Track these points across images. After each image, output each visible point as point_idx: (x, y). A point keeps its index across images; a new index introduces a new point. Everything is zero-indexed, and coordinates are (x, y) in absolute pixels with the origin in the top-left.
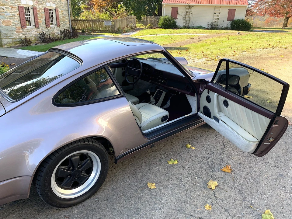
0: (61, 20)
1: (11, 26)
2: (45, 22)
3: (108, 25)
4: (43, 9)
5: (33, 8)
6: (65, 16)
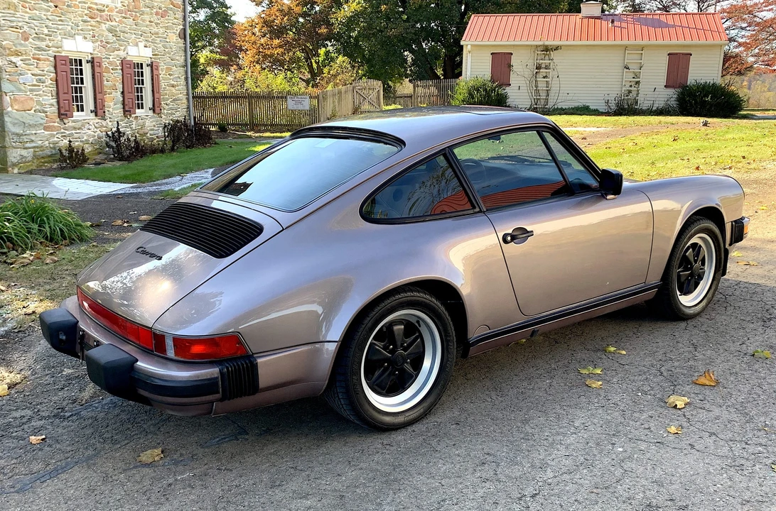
0: (166, 94)
1: (32, 111)
2: (122, 99)
4: (118, 63)
5: (92, 62)
6: (175, 83)
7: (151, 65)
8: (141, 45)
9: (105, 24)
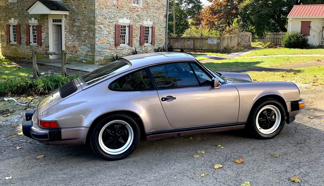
0: (157, 38)
1: (105, 44)
2: (139, 40)
3: (213, 43)
4: (139, 27)
5: (129, 27)
6: (161, 34)
7: (152, 28)
8: (149, 20)
9: (135, 13)
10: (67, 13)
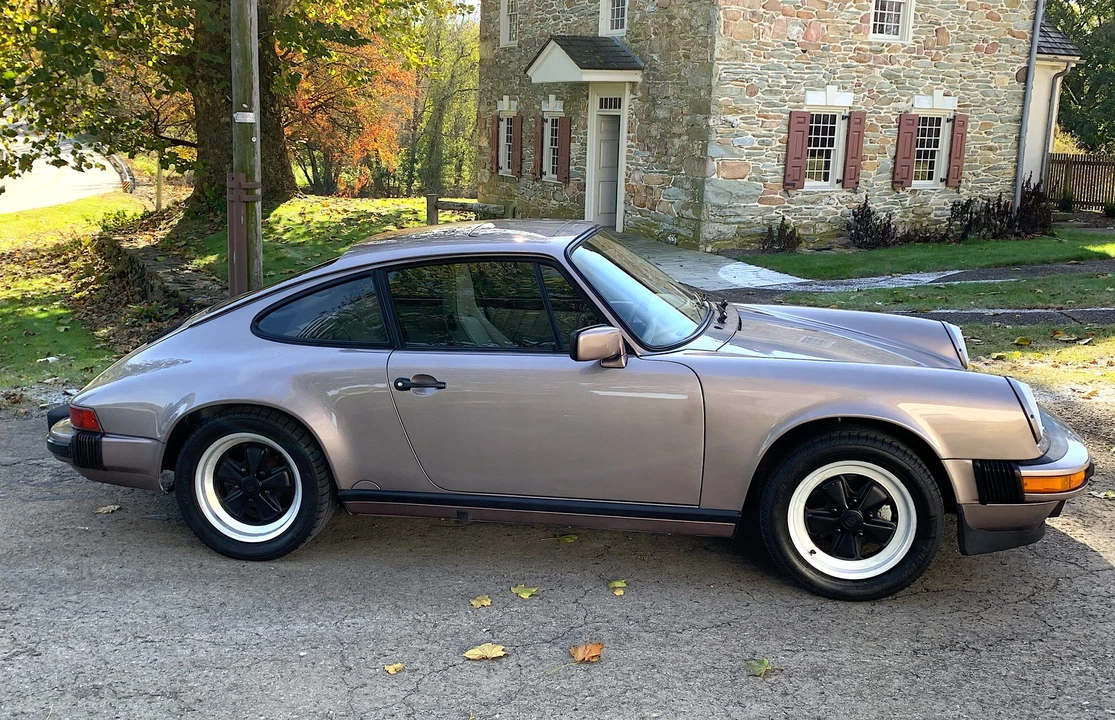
1: (746, 180)
2: (892, 166)
4: (893, 119)
5: (850, 118)
6: (996, 145)
7: (953, 120)
8: (938, 94)
9: (880, 68)
10: (636, 77)
